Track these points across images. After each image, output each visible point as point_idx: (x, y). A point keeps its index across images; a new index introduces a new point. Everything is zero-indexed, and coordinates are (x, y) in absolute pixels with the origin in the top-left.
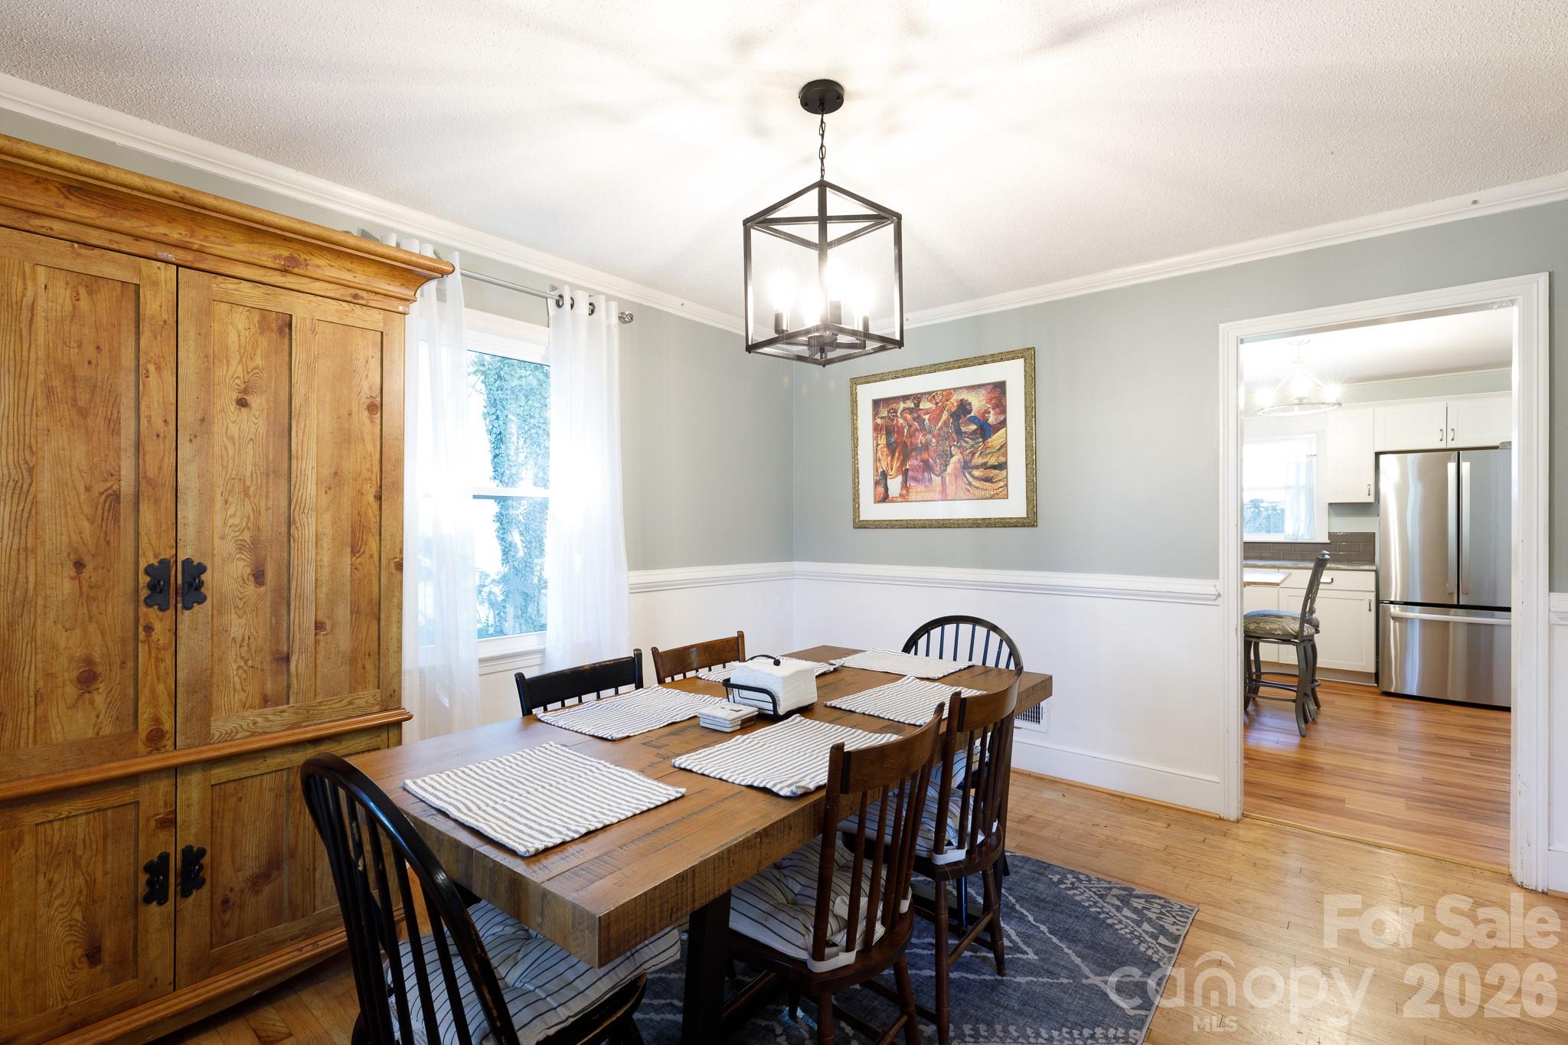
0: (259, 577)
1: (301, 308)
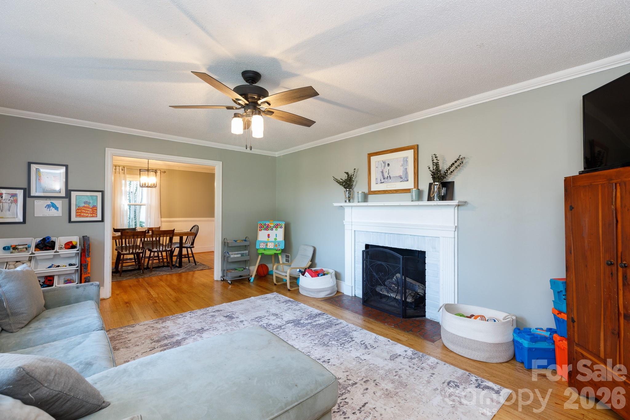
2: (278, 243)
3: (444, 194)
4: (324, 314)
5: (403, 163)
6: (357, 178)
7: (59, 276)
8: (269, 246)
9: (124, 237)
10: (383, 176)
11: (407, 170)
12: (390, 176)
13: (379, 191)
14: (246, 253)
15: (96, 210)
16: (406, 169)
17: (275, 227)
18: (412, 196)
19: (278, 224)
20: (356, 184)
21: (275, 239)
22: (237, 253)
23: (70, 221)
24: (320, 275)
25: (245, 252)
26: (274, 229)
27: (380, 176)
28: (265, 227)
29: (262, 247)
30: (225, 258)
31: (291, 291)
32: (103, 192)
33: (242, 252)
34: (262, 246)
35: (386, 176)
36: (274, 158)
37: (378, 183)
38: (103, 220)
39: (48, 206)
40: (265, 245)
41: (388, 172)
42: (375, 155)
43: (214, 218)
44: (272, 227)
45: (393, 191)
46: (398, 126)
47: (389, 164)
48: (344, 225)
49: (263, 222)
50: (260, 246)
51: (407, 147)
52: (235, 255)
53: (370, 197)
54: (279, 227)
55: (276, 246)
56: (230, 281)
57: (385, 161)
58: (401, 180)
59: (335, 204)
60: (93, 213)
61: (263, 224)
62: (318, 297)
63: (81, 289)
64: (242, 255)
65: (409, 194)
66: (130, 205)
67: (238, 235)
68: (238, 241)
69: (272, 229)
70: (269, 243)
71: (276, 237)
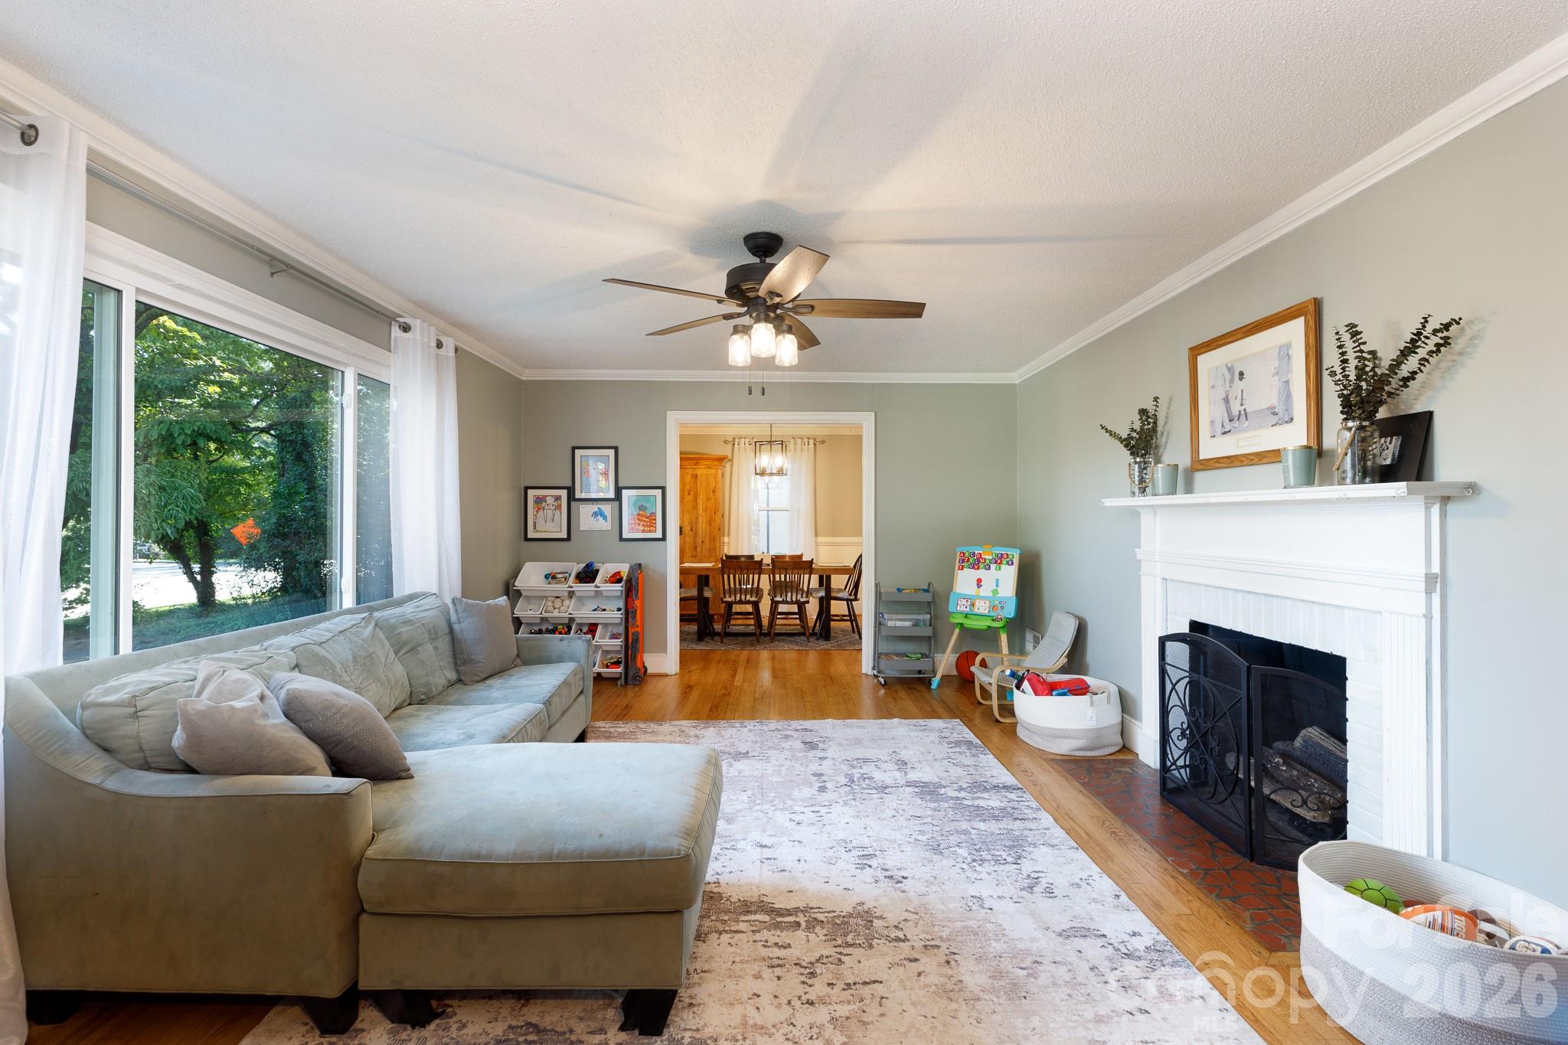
0: (692, 530)
1: (699, 472)
2: (1000, 603)
3: (1393, 459)
4: (1019, 789)
5: (1279, 367)
6: (1169, 424)
7: (606, 625)
8: (978, 609)
9: (727, 570)
10: (1229, 410)
11: (1288, 384)
12: (1245, 410)
13: (1218, 460)
14: (924, 621)
15: (655, 520)
16: (1287, 382)
17: (996, 562)
18: (1286, 471)
19: (1002, 555)
20: (1166, 442)
21: (995, 592)
22: (901, 617)
23: (621, 539)
24: (1054, 693)
25: (921, 617)
26: (993, 566)
27: (1220, 413)
28: (971, 560)
29: (963, 609)
30: (879, 624)
31: (1001, 726)
32: (663, 489)
33: (915, 617)
34: (963, 607)
35: (1235, 413)
36: (1011, 388)
37: (1216, 434)
38: (664, 538)
39: (595, 514)
40: (969, 603)
41: (1239, 397)
42: (1207, 349)
43: (861, 538)
44: (988, 561)
45: (1251, 457)
46: (1267, 246)
47: (1241, 374)
48: (1140, 561)
49: (968, 548)
50: (958, 607)
51: (1286, 312)
52: (899, 622)
53: (1200, 477)
54: (1004, 562)
55: (994, 608)
56: (883, 677)
57: (1232, 365)
58: (1275, 419)
59: (1109, 502)
60: (650, 526)
61: (967, 554)
62: (1050, 751)
63: (565, 642)
64: (916, 624)
65: (1277, 468)
66: (768, 511)
67: (913, 577)
68: (905, 591)
69: (987, 567)
70: (977, 601)
71: (997, 586)
